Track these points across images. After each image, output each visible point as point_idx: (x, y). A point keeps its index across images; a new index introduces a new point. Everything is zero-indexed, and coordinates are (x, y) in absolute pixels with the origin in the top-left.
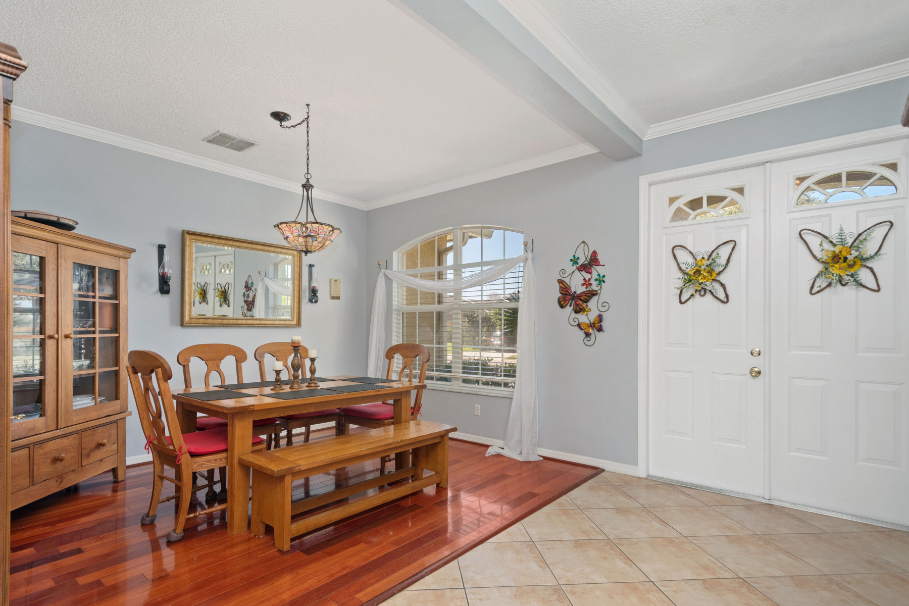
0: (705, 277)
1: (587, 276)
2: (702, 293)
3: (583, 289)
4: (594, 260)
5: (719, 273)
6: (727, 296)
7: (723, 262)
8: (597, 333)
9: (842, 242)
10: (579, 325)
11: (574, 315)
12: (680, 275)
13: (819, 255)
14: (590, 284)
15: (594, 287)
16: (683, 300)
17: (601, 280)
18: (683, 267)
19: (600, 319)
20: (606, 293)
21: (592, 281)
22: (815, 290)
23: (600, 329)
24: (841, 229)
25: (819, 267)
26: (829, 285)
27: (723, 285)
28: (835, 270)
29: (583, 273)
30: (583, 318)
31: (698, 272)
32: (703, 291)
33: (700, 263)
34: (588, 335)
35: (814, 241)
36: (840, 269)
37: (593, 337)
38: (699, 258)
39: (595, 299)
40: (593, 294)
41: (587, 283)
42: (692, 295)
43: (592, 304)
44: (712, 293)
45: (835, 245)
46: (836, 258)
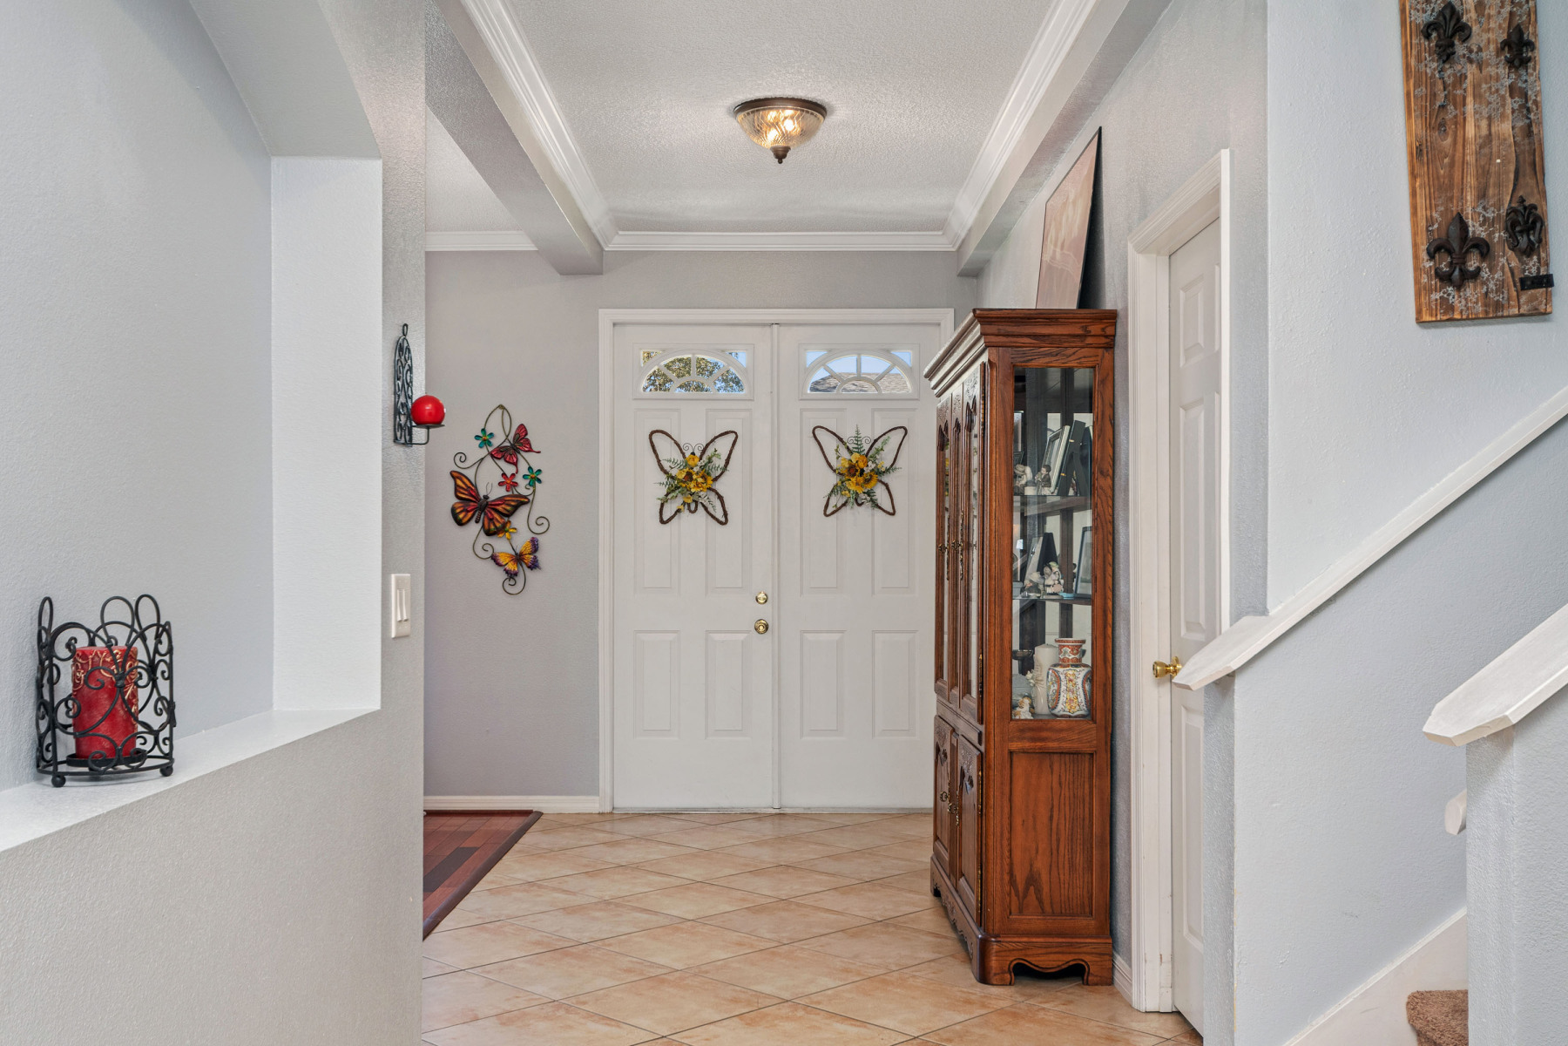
0: (697, 485)
1: (509, 470)
2: (693, 508)
3: (501, 492)
4: (519, 443)
5: (716, 479)
6: (725, 514)
7: (722, 464)
8: (528, 571)
9: (859, 448)
10: (494, 558)
11: (484, 539)
12: (663, 478)
13: (835, 463)
14: (515, 484)
15: (522, 488)
16: (665, 517)
17: (534, 478)
18: (666, 465)
19: (535, 545)
20: (544, 500)
21: (519, 479)
22: (830, 510)
23: (534, 565)
24: (858, 432)
25: (833, 479)
26: (845, 504)
27: (720, 498)
28: (851, 485)
29: (502, 463)
30: (501, 545)
31: (689, 476)
32: (693, 505)
33: (691, 463)
34: (512, 575)
35: (830, 444)
36: (857, 484)
37: (520, 579)
38: (688, 454)
39: (523, 512)
40: (522, 502)
41: (508, 482)
42: (679, 511)
43: (519, 520)
44: (706, 509)
45: (851, 452)
46: (851, 470)
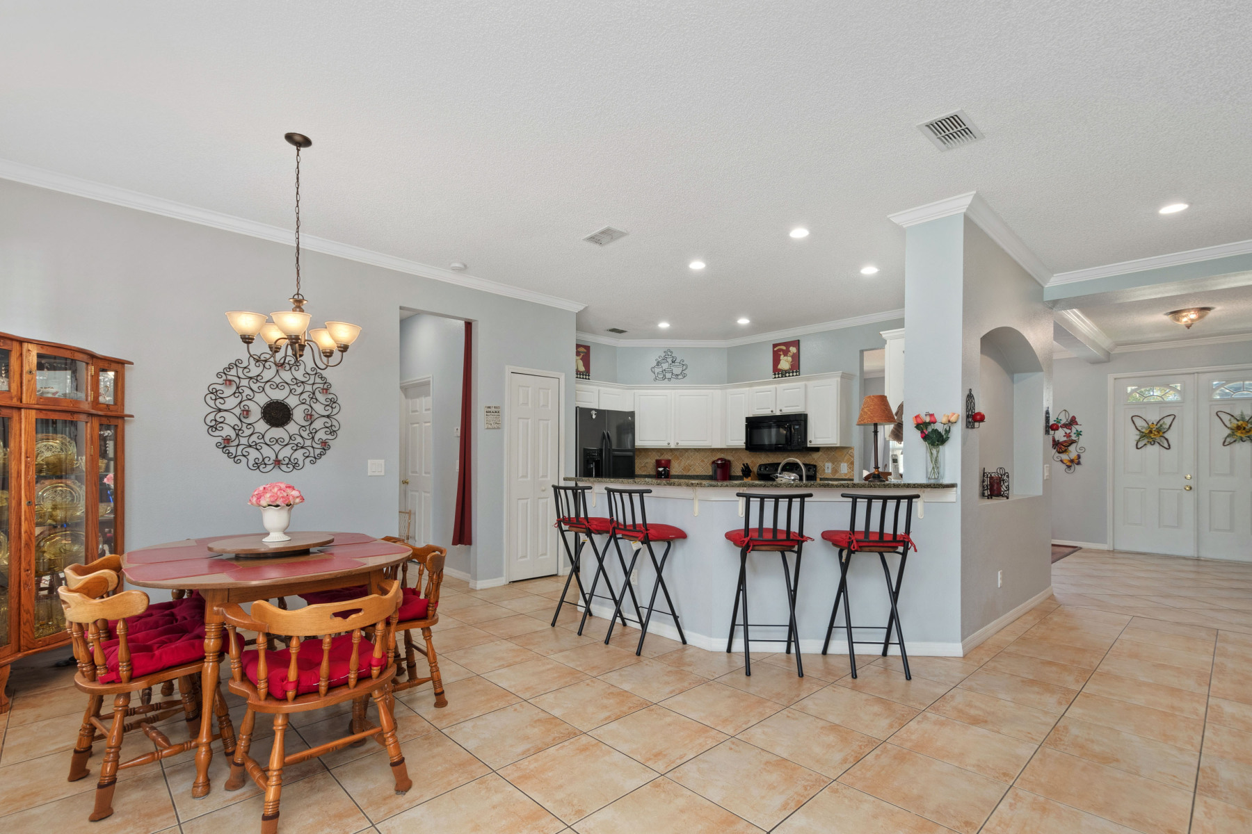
0: (1155, 435)
1: (1068, 431)
2: (1153, 443)
3: (1065, 439)
4: (1073, 422)
5: (1164, 433)
6: (1169, 445)
7: (1167, 427)
8: (1076, 466)
9: (1243, 419)
10: (1062, 461)
11: (1057, 454)
12: (1138, 433)
13: (1229, 425)
14: (1070, 436)
15: (1074, 437)
16: (1139, 447)
17: (1079, 434)
18: (1140, 428)
19: (1079, 457)
20: (1083, 441)
21: (1072, 434)
22: (1226, 443)
23: (1079, 463)
24: (1242, 413)
25: (1228, 432)
26: (1235, 441)
27: (1167, 440)
28: (1239, 434)
29: (1065, 429)
30: (1064, 457)
31: (1151, 432)
32: (1153, 442)
33: (1151, 427)
34: (1069, 467)
35: (1226, 418)
36: (1242, 433)
37: (1072, 468)
38: (1150, 424)
39: (1074, 445)
40: (1073, 442)
41: (1068, 435)
42: (1145, 444)
43: (1072, 448)
44: (1159, 443)
45: (1238, 421)
46: (1239, 428)
